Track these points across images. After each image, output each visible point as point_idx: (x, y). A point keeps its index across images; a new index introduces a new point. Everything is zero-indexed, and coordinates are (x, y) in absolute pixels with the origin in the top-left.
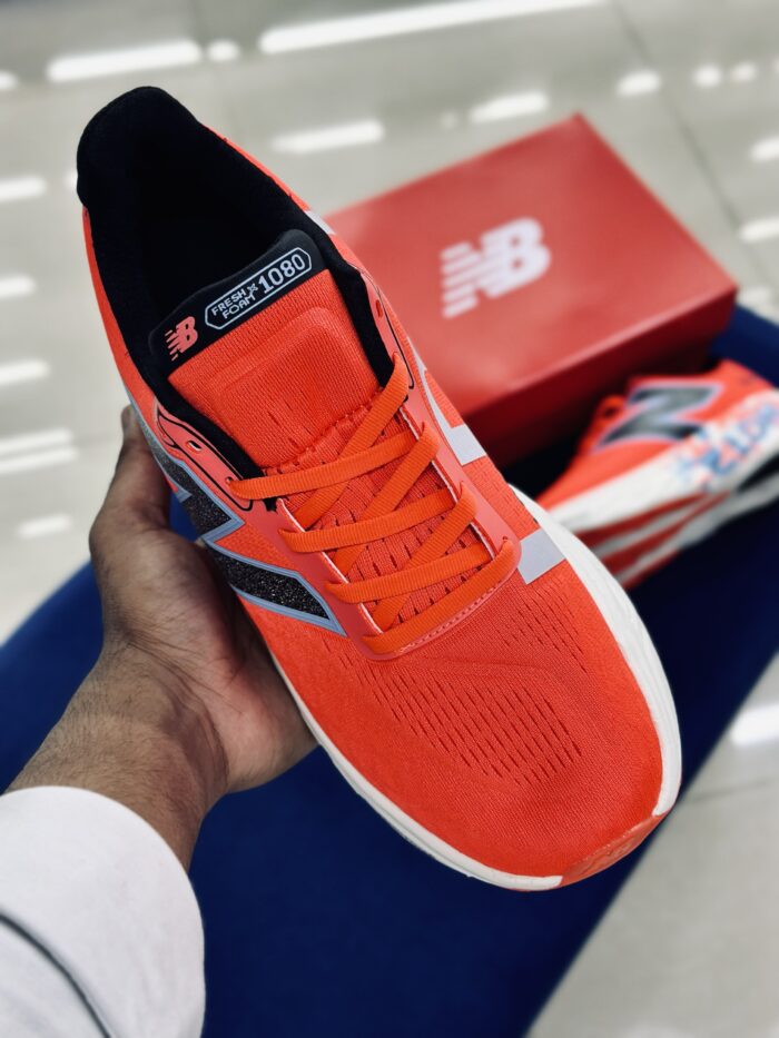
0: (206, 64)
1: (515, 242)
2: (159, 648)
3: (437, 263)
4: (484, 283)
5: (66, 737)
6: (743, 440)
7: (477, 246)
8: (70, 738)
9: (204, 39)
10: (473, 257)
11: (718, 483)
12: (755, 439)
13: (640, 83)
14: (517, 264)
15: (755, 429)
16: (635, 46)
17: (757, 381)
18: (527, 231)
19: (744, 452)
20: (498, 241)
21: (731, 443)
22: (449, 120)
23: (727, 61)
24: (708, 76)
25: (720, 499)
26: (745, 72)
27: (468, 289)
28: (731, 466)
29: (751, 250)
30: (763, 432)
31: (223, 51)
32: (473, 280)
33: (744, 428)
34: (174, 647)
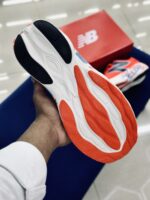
14: (92, 38)
32: (83, 41)
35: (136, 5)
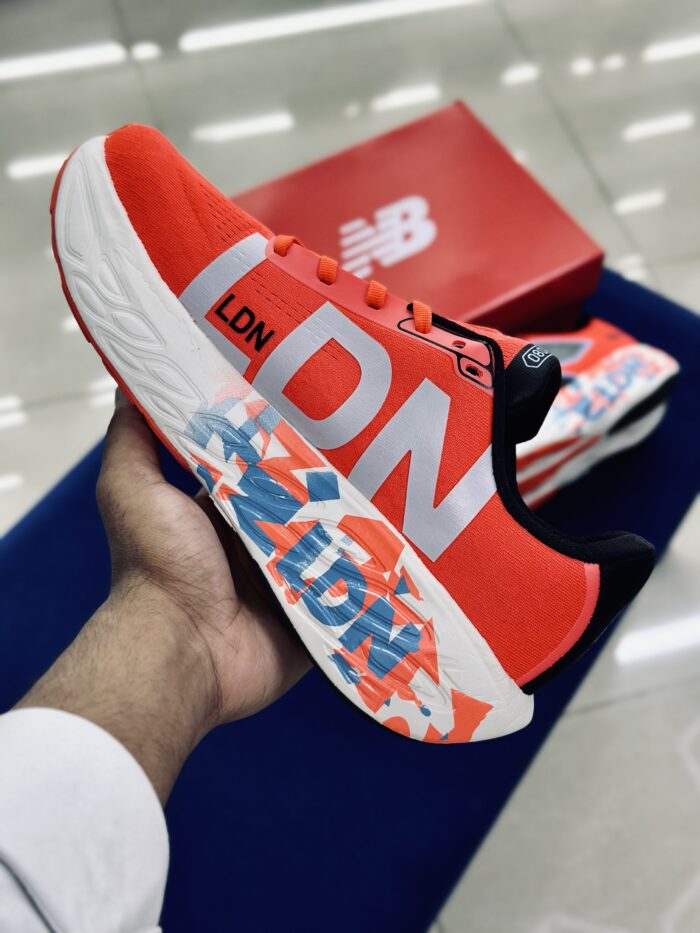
0: (131, 63)
1: (405, 217)
2: (174, 585)
3: (337, 237)
4: (377, 254)
5: (74, 668)
6: (612, 390)
7: (371, 221)
8: (77, 670)
9: (128, 41)
10: (369, 231)
11: (589, 428)
12: (622, 388)
13: (521, 74)
14: (408, 236)
15: (622, 380)
16: (515, 41)
17: (624, 337)
18: (416, 206)
19: (613, 400)
20: (390, 216)
21: (601, 392)
22: (352, 110)
23: (599, 54)
24: (582, 66)
25: (593, 441)
26: (615, 62)
27: (365, 259)
28: (602, 412)
29: (621, 221)
30: (629, 381)
31: (146, 51)
32: (368, 251)
33: (611, 378)
34: (189, 584)
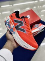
17: (42, 24)
21: (40, 28)
31: (11, 6)
35: (41, 7)
